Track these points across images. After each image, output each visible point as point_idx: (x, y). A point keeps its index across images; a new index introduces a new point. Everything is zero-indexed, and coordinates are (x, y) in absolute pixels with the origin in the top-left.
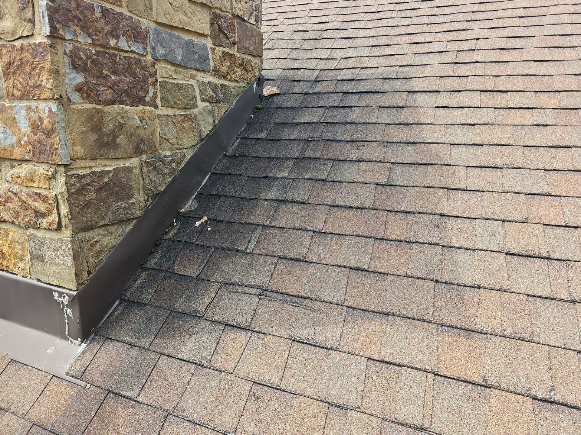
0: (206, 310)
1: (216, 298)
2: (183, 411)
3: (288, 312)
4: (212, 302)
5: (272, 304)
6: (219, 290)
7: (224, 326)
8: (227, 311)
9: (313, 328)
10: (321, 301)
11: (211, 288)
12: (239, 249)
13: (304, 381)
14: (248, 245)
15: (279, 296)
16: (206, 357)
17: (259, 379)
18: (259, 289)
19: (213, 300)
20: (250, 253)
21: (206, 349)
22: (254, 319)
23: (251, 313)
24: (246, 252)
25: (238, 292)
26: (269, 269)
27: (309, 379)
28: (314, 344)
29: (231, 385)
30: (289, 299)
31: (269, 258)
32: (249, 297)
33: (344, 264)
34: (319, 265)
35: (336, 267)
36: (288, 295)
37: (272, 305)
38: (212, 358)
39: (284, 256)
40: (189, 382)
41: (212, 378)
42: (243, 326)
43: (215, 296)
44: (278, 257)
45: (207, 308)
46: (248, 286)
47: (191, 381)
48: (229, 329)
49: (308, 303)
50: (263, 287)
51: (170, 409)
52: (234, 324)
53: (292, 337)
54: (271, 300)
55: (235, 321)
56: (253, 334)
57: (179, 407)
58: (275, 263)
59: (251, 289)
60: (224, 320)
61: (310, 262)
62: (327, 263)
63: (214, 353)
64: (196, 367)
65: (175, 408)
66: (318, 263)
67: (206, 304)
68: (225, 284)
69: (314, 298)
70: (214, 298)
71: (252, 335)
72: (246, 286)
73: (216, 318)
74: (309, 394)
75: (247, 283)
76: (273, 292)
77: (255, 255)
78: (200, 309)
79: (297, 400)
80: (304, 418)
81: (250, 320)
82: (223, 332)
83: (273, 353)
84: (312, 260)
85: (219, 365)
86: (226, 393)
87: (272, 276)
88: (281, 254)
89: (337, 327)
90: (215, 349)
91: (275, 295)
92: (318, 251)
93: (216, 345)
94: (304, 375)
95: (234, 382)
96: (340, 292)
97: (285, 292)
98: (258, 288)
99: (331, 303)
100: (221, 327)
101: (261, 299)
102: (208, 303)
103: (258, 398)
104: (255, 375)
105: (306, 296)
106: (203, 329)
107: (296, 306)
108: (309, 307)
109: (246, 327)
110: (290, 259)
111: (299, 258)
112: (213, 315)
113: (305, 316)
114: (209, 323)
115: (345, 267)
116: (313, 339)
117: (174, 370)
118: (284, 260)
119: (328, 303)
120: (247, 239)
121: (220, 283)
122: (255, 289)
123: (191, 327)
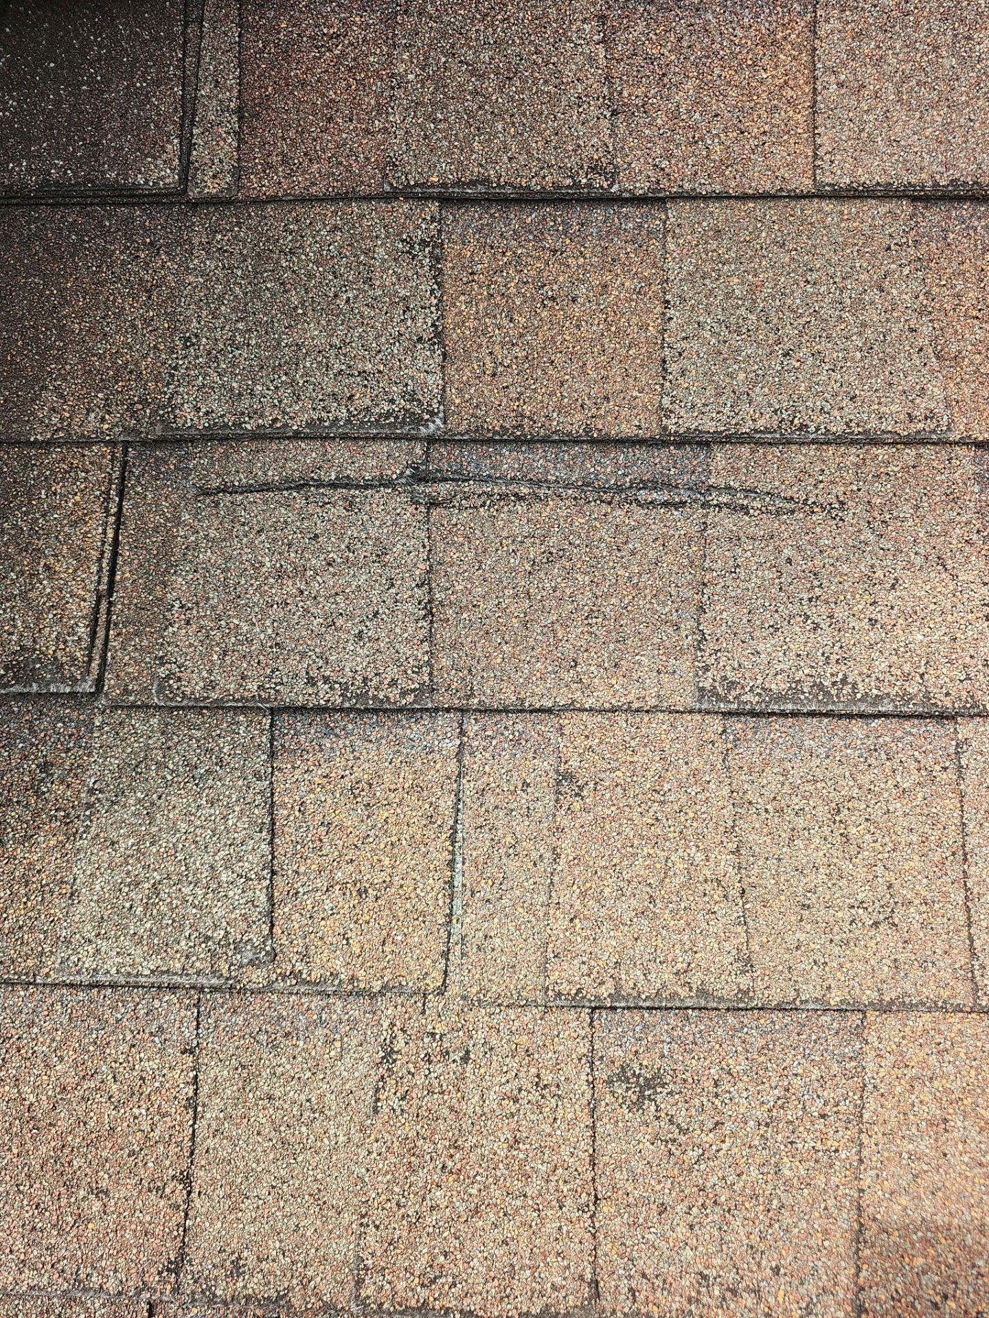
0: (99, 643)
1: (125, 552)
2: (237, 1269)
3: (633, 553)
4: (112, 582)
5: (517, 520)
6: (121, 494)
7: (267, 722)
8: (245, 628)
9: (819, 613)
10: (814, 442)
11: (57, 488)
12: (136, 186)
13: (876, 924)
14: (191, 146)
15: (539, 461)
16: (235, 934)
17: (618, 987)
18: (398, 438)
19: (112, 573)
20: (228, 202)
21: (215, 888)
22: (445, 634)
23: (409, 607)
24: (193, 193)
25: (265, 487)
26: (403, 293)
27: (900, 910)
28: (863, 707)
29: (466, 1059)
30: (607, 466)
31: (371, 216)
32: (350, 505)
33: (872, 172)
34: (714, 207)
35: (827, 206)
36: (593, 442)
37: (520, 527)
38: (277, 930)
39: (472, 183)
40: (192, 1104)
41: (329, 1042)
42: (394, 694)
43: (116, 542)
44: (431, 198)
45: (101, 633)
46: (316, 433)
47: (205, 1090)
48: (306, 732)
49: (735, 471)
50: (418, 421)
51: (153, 1279)
52: (323, 695)
53: (720, 699)
54: (503, 497)
55: (326, 680)
56: (472, 728)
57: (202, 1258)
58: (423, 243)
59: (339, 452)
60: (252, 686)
61: (654, 200)
62: (767, 186)
63: (271, 898)
64: (197, 1005)
65: (175, 1267)
66: (705, 198)
67: (79, 609)
68: (144, 443)
69: (767, 431)
70: (115, 554)
71: (462, 733)
72: (297, 436)
73: (194, 685)
74: (929, 992)
75: (301, 417)
76: (490, 441)
77: (269, 209)
78: (48, 644)
79: (873, 1038)
80: (945, 1121)
81: (421, 654)
82: (272, 755)
83: (635, 816)
84: (664, 183)
85: (338, 965)
86: (452, 1109)
87: (439, 335)
88: (441, 172)
89: (954, 577)
90: (273, 873)
91: (509, 461)
92: (675, 116)
93: (265, 847)
94: (860, 897)
95: (479, 1036)
96: (902, 363)
97: (574, 423)
98: (387, 438)
99: (872, 440)
100: (252, 731)
101: (433, 504)
102: (91, 598)
103: (649, 1084)
104: (585, 968)
105: (710, 426)
106: (135, 768)
107: (666, 504)
108: (748, 491)
109: (410, 698)
110: (517, 201)
111: (577, 185)
112: (162, 672)
113: (748, 554)
114: (154, 721)
115: (887, 193)
116: (844, 681)
117: (61, 1059)
118: (475, 212)
119: (853, 443)
120: (165, 102)
121: (113, 443)
122: (375, 447)
123: (45, 767)
